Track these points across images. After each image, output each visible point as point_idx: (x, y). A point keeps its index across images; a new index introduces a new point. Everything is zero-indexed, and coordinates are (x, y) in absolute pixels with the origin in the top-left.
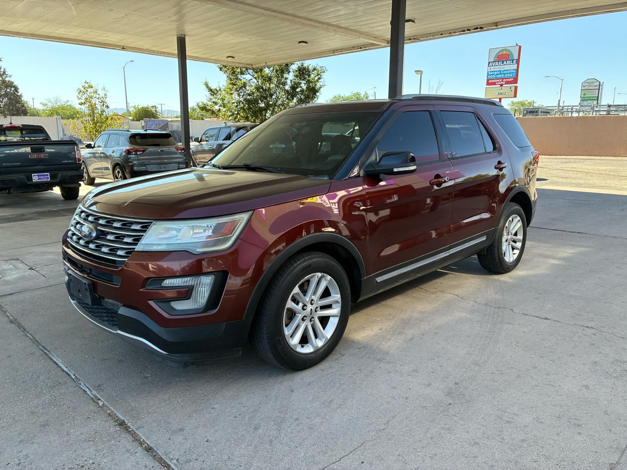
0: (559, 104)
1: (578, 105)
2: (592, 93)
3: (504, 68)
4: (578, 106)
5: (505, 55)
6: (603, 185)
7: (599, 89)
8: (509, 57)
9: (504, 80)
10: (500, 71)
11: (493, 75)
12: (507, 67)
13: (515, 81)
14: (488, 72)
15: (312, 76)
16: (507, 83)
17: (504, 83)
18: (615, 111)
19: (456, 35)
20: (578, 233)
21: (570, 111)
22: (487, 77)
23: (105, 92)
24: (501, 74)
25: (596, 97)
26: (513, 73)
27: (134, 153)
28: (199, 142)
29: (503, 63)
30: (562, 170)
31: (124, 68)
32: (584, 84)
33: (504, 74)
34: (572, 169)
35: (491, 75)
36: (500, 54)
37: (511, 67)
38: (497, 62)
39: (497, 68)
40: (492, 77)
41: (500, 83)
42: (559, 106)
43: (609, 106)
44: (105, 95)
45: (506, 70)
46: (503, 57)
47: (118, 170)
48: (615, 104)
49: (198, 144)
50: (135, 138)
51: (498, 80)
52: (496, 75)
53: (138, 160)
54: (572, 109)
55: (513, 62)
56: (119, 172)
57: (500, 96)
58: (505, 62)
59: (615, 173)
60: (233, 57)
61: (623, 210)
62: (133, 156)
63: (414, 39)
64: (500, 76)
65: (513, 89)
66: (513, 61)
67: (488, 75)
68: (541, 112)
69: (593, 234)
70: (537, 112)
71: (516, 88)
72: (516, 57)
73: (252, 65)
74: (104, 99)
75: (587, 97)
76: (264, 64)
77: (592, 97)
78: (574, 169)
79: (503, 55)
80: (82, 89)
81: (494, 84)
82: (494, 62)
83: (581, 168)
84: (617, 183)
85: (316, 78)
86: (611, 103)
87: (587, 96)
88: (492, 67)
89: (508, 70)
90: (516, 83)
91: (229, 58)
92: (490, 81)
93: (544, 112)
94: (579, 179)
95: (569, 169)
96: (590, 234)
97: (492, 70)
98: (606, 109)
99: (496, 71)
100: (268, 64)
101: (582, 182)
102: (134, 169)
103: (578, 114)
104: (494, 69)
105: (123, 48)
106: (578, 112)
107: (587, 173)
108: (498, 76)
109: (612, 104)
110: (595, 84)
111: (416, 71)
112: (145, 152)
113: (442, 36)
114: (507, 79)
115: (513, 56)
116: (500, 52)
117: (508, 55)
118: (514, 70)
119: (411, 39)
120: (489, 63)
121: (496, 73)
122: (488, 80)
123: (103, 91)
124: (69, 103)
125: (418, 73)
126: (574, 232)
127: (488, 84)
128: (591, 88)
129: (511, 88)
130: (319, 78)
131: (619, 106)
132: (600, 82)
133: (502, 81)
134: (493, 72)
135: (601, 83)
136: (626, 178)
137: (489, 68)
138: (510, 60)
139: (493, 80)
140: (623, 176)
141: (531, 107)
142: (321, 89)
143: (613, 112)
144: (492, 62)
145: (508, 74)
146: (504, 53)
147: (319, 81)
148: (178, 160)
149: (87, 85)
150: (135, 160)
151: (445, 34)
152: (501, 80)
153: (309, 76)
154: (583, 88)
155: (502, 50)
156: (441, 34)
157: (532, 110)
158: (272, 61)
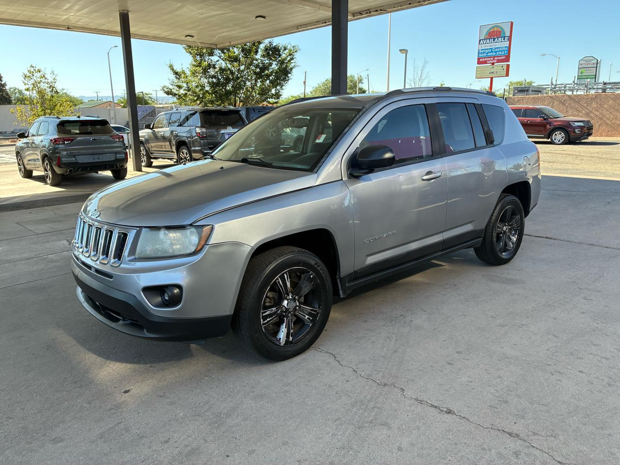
0: (552, 82)
1: (572, 82)
2: (590, 71)
3: (495, 45)
4: (572, 84)
5: (497, 31)
6: (593, 171)
7: (597, 67)
8: (500, 35)
9: (496, 58)
10: (491, 49)
11: (484, 53)
12: (498, 45)
13: (507, 59)
14: (479, 50)
15: (284, 56)
16: (499, 61)
17: (495, 61)
18: (610, 89)
19: (426, 4)
20: (547, 238)
21: (563, 90)
22: (478, 54)
23: (54, 76)
24: (492, 52)
25: (593, 75)
26: (505, 50)
27: (61, 143)
28: (152, 129)
29: (494, 41)
30: (551, 153)
31: (108, 53)
32: (581, 62)
33: (496, 52)
34: (562, 152)
35: (481, 53)
36: (492, 31)
37: (502, 44)
38: (488, 40)
39: (488, 46)
40: (482, 55)
41: (491, 62)
42: (552, 84)
43: (605, 84)
44: (54, 79)
45: (497, 48)
46: (494, 34)
47: (47, 162)
48: (611, 81)
49: (150, 131)
50: (64, 126)
51: (489, 59)
52: (487, 54)
53: (66, 150)
54: (565, 87)
55: (504, 39)
56: (47, 164)
57: (492, 76)
58: (496, 39)
59: (608, 156)
60: (192, 36)
61: (609, 203)
62: (60, 146)
63: (381, 10)
64: (491, 54)
65: (505, 68)
66: (504, 37)
67: (479, 53)
68: (532, 91)
69: (564, 241)
70: (527, 91)
71: (508, 66)
72: (508, 34)
73: (216, 45)
74: (53, 83)
75: (584, 76)
76: (228, 44)
77: (590, 75)
78: (565, 152)
79: (494, 32)
80: (28, 74)
81: (485, 62)
82: (485, 40)
83: (572, 151)
84: (608, 168)
85: (288, 59)
86: (606, 81)
87: (584, 74)
88: (483, 45)
89: (499, 48)
90: (508, 61)
91: (188, 37)
92: (481, 60)
93: (535, 91)
94: (567, 164)
95: (559, 152)
96: (561, 240)
97: (483, 48)
98: (601, 87)
99: (487, 49)
100: (232, 43)
101: (570, 166)
102: (62, 161)
103: (571, 92)
104: (485, 46)
105: (68, 28)
106: (572, 91)
107: (577, 156)
108: (489, 54)
109: (608, 81)
110: (593, 62)
111: (400, 50)
112: (73, 141)
113: (411, 5)
114: (499, 57)
115: (505, 34)
116: (490, 29)
117: (500, 32)
118: (505, 47)
119: (377, 11)
120: (480, 40)
121: (487, 51)
122: (479, 59)
123: (52, 75)
124: (64, 91)
125: (403, 52)
126: (541, 237)
127: (479, 63)
128: (589, 66)
129: (502, 67)
130: (292, 59)
131: (615, 83)
132: (597, 60)
133: (494, 59)
134: (484, 50)
135: (599, 60)
136: (619, 161)
137: (480, 45)
138: (502, 37)
139: (484, 58)
140: (616, 160)
141: (523, 86)
142: (293, 70)
143: (608, 89)
144: (483, 40)
145: (499, 51)
146: (496, 29)
147: (292, 61)
148: (116, 149)
149: (32, 69)
150: (63, 150)
151: (413, 4)
152: (492, 59)
153: (280, 55)
154: (580, 66)
155: (493, 27)
156: (410, 4)
157: (522, 89)
158: (237, 40)
